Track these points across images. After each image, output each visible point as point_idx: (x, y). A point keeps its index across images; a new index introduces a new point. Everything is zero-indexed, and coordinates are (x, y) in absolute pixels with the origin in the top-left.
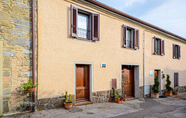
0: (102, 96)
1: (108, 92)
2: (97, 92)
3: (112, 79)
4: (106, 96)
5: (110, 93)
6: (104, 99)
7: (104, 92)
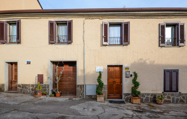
0: (27, 88)
1: (33, 85)
2: (22, 85)
3: (38, 75)
4: (31, 89)
5: (35, 87)
6: (29, 91)
7: (29, 85)
